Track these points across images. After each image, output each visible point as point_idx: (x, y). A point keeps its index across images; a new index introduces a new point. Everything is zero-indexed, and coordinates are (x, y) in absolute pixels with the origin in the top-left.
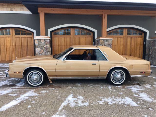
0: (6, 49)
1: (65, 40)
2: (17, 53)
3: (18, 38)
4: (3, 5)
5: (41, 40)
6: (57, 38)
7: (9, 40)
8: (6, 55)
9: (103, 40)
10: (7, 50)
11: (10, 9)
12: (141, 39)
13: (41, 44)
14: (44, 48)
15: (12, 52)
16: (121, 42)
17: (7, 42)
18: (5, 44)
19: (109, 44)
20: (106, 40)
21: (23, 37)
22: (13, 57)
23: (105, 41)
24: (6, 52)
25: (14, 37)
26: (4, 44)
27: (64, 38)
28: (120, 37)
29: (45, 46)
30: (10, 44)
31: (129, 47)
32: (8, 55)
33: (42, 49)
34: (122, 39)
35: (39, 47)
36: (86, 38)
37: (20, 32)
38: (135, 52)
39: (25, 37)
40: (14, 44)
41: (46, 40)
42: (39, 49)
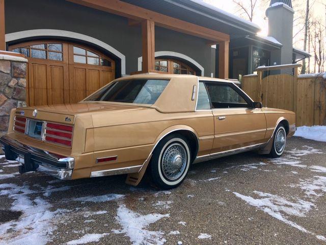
14: (7, 90)
29: (11, 84)
41: (15, 63)
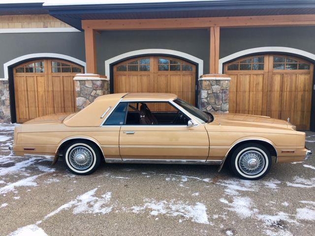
0: (37, 98)
1: (139, 81)
2: (55, 106)
3: (56, 78)
4: (31, 19)
5: (86, 82)
6: (123, 78)
7: (43, 82)
8: (37, 108)
9: (209, 80)
10: (39, 99)
11: (42, 24)
12: (307, 77)
13: (85, 89)
14: (91, 98)
15: (48, 103)
16: (258, 84)
17: (39, 84)
18: (36, 90)
19: (223, 90)
20: (216, 80)
21: (66, 75)
22: (48, 111)
23: (213, 84)
24: (37, 104)
25: (50, 76)
26: (33, 89)
27: (136, 77)
28: (256, 75)
29: (92, 94)
30: (44, 89)
31: (278, 95)
32: (40, 108)
33: (87, 99)
34: (260, 78)
35: (81, 95)
36: (181, 76)
37: (61, 67)
38: (293, 106)
39: (70, 76)
40: (50, 89)
41: (94, 81)
42: (83, 99)
